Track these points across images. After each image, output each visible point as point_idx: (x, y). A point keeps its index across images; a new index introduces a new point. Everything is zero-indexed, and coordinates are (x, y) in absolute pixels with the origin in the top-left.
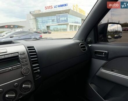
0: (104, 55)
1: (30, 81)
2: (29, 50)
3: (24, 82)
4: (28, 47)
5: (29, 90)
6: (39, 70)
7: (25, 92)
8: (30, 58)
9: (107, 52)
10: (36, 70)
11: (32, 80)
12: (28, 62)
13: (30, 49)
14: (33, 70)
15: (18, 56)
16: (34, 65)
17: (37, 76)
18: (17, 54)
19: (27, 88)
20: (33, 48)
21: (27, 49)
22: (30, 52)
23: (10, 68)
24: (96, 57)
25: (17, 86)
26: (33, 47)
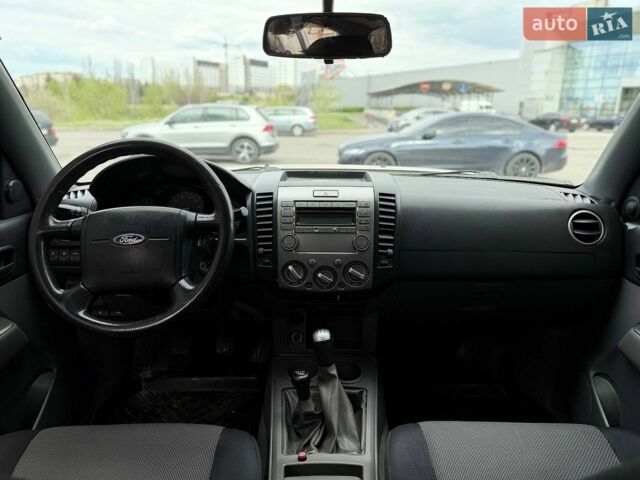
1: (366, 267)
2: (381, 200)
3: (354, 263)
4: (381, 194)
5: (360, 284)
6: (390, 251)
7: (352, 283)
8: (377, 219)
10: (386, 248)
11: (370, 264)
12: (372, 226)
13: (386, 199)
14: (377, 247)
15: (354, 209)
16: (381, 237)
17: (383, 262)
18: (353, 205)
19: (358, 278)
20: (393, 198)
21: (378, 197)
22: (381, 206)
23: (335, 228)
25: (338, 265)
26: (394, 195)
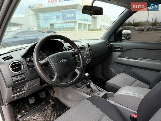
0: (120, 49)
5: (89, 62)
6: (92, 54)
8: (89, 48)
9: (122, 47)
11: (90, 57)
16: (90, 51)
18: (85, 46)
20: (89, 44)
23: (84, 51)
24: (115, 51)
25: (86, 59)
